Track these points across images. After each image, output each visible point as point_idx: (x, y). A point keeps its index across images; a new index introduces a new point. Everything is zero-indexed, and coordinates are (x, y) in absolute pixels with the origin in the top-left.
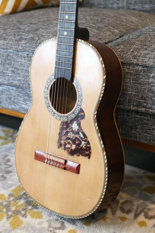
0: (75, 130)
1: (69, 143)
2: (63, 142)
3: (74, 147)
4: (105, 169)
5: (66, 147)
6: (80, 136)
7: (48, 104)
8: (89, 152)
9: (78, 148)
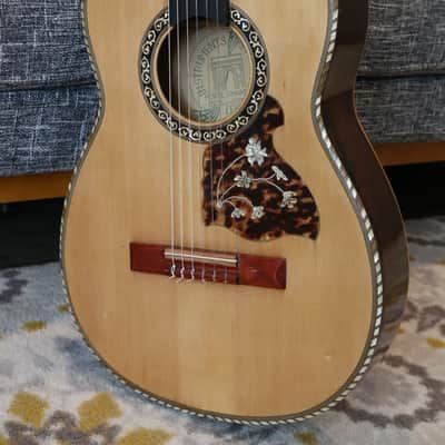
0: (256, 163)
1: (239, 204)
2: (219, 205)
3: (257, 212)
4: (372, 259)
5: (232, 216)
6: (275, 177)
7: (156, 103)
8: (310, 219)
9: (273, 214)
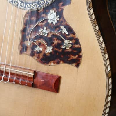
0: (52, 23)
1: (40, 44)
2: (29, 44)
3: (49, 50)
4: (107, 81)
5: (35, 50)
6: (62, 32)
8: (77, 56)
9: (57, 51)
